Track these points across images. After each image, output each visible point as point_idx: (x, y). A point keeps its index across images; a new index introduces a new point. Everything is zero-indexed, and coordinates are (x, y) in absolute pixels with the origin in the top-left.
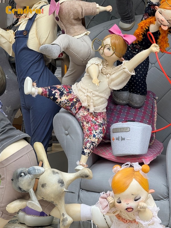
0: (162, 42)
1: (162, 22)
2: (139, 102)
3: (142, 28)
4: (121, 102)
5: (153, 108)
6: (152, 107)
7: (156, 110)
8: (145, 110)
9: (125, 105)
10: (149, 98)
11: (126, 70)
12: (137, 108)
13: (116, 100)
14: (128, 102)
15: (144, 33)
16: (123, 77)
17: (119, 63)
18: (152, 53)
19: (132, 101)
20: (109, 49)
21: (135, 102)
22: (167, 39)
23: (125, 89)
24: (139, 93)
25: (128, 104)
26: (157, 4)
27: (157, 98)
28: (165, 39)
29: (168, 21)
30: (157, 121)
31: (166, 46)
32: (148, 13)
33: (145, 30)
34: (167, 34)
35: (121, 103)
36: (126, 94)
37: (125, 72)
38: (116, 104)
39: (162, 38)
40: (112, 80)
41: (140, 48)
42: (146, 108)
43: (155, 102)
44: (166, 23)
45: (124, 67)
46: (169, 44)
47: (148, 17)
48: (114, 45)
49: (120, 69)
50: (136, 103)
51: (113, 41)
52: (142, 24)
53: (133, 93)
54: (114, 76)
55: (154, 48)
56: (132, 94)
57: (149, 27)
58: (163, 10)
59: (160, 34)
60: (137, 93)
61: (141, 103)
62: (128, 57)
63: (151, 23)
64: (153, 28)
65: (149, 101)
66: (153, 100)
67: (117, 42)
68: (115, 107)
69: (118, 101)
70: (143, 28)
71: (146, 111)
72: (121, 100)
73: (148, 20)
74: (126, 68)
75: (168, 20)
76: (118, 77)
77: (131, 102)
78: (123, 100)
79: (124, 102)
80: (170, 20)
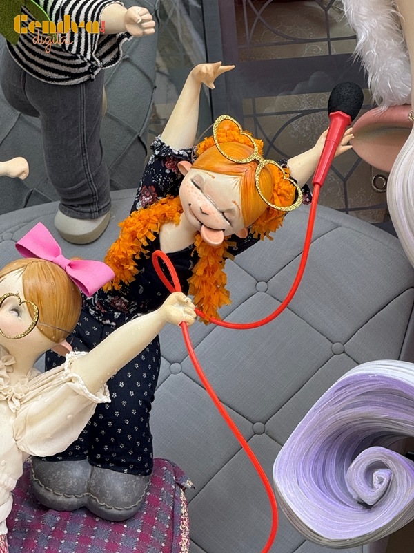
0: (204, 287)
1: (202, 218)
2: (125, 499)
3: (133, 236)
4: (61, 499)
5: (175, 520)
7: (184, 527)
8: (147, 529)
9: (75, 510)
10: (161, 483)
11: (79, 385)
12: (119, 521)
13: (42, 491)
14: (85, 501)
15: (141, 254)
16: (66, 410)
17: (53, 360)
18: (167, 324)
19: (102, 495)
20: (16, 310)
21: (110, 498)
23: (76, 452)
24: (126, 465)
25: (84, 508)
26: (185, 154)
28: (216, 276)
29: (223, 213)
31: (220, 300)
32: (155, 185)
33: (146, 244)
34: (222, 259)
35: (60, 503)
36: (78, 471)
37: (75, 393)
38: (42, 506)
40: (29, 422)
41: (128, 306)
42: (150, 521)
43: (183, 498)
44: (217, 220)
45: (70, 376)
46: (228, 292)
47: (154, 200)
48: (34, 298)
49: (56, 381)
50: (114, 502)
51: (30, 283)
52: (133, 224)
53: (105, 465)
54: (33, 407)
55: (178, 307)
56: (99, 470)
57: (157, 235)
58: (205, 175)
60: (119, 467)
61: (134, 502)
62: (85, 339)
63: (165, 219)
64: (172, 239)
65: (159, 494)
67: (45, 286)
68: (40, 519)
69: (50, 496)
70: (139, 235)
71: (151, 531)
72: (61, 491)
73: (156, 210)
74: (76, 379)
75: (223, 209)
76: (50, 409)
77: (96, 501)
78: (68, 493)
79: (73, 500)
80: (230, 211)
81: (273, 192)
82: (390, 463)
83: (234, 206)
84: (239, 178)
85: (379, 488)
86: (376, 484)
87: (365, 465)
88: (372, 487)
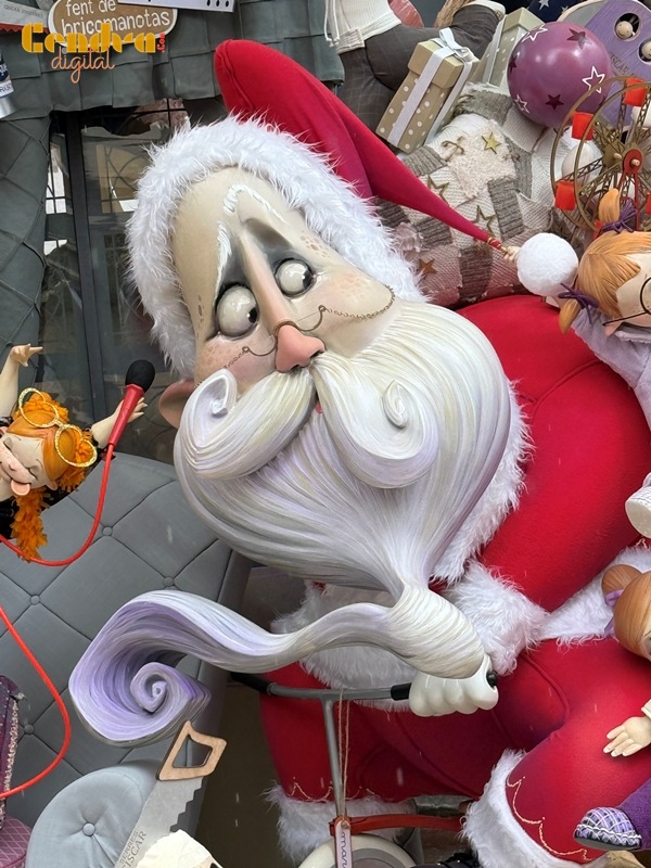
0: (24, 532)
5: (6, 726)
6: (5, 724)
7: (14, 732)
22: (37, 522)
26: (6, 421)
27: (20, 696)
28: (33, 522)
29: (29, 469)
30: (14, 766)
31: (37, 542)
39: (24, 519)
43: (15, 707)
44: (24, 475)
46: (45, 535)
59: (17, 509)
66: (8, 702)
75: (29, 466)
80: (35, 467)
81: (73, 452)
82: (165, 676)
83: (37, 464)
84: (41, 440)
85: (157, 697)
86: (154, 694)
87: (144, 679)
88: (152, 696)
